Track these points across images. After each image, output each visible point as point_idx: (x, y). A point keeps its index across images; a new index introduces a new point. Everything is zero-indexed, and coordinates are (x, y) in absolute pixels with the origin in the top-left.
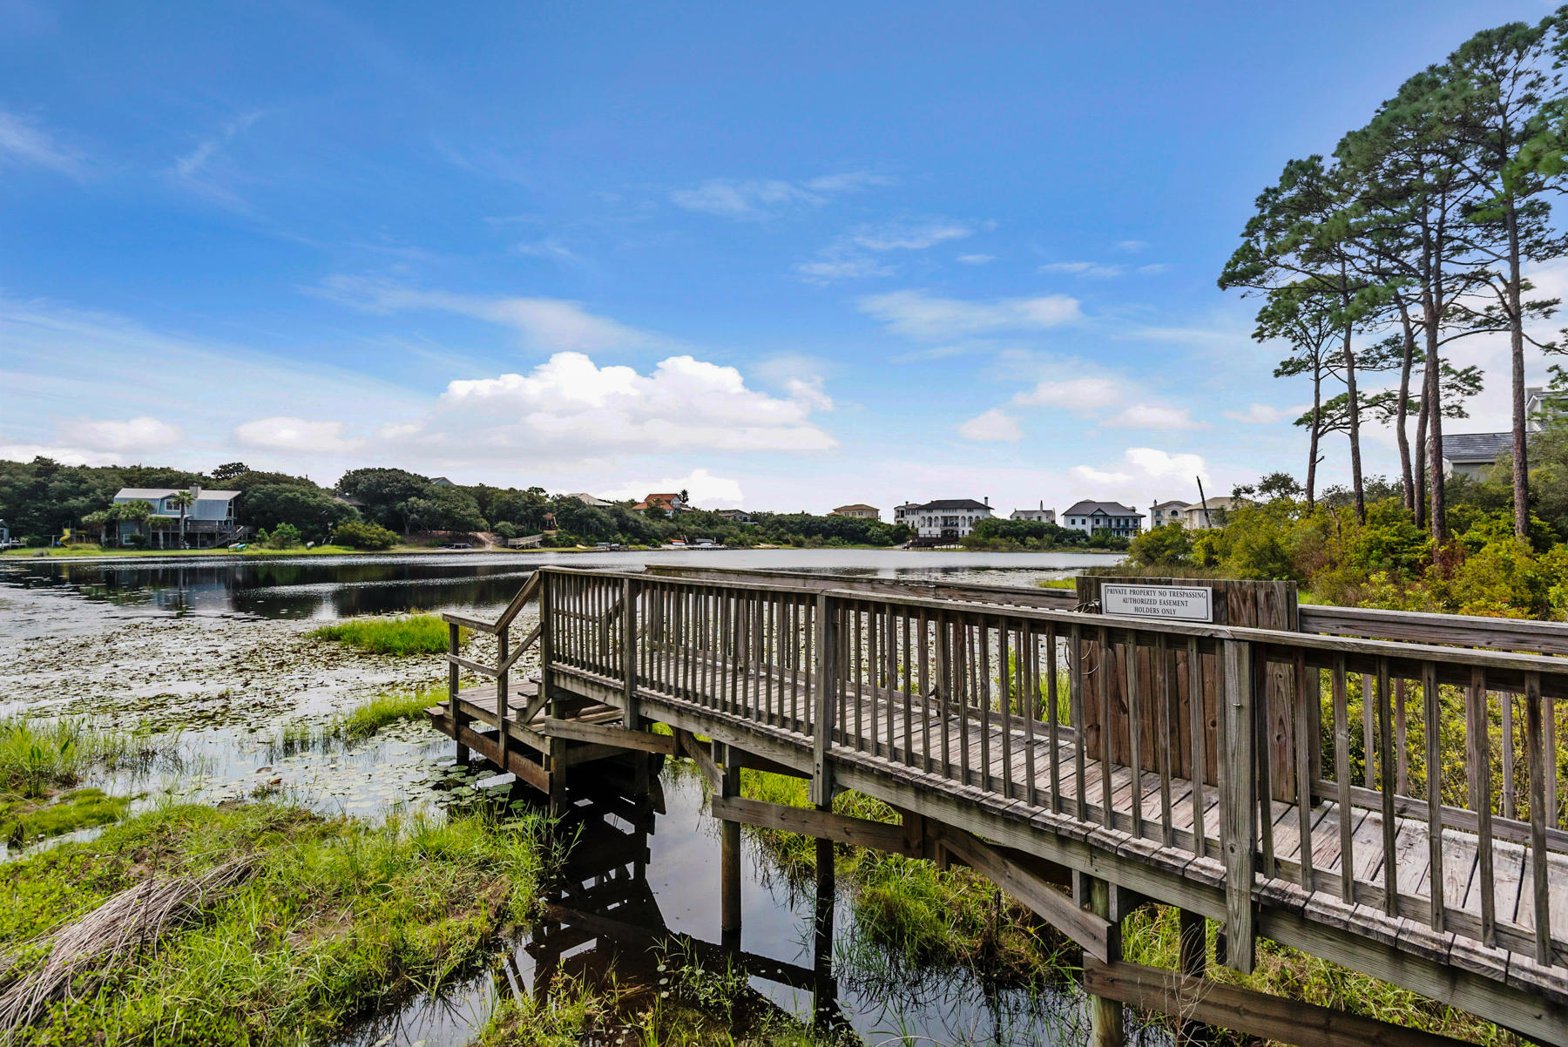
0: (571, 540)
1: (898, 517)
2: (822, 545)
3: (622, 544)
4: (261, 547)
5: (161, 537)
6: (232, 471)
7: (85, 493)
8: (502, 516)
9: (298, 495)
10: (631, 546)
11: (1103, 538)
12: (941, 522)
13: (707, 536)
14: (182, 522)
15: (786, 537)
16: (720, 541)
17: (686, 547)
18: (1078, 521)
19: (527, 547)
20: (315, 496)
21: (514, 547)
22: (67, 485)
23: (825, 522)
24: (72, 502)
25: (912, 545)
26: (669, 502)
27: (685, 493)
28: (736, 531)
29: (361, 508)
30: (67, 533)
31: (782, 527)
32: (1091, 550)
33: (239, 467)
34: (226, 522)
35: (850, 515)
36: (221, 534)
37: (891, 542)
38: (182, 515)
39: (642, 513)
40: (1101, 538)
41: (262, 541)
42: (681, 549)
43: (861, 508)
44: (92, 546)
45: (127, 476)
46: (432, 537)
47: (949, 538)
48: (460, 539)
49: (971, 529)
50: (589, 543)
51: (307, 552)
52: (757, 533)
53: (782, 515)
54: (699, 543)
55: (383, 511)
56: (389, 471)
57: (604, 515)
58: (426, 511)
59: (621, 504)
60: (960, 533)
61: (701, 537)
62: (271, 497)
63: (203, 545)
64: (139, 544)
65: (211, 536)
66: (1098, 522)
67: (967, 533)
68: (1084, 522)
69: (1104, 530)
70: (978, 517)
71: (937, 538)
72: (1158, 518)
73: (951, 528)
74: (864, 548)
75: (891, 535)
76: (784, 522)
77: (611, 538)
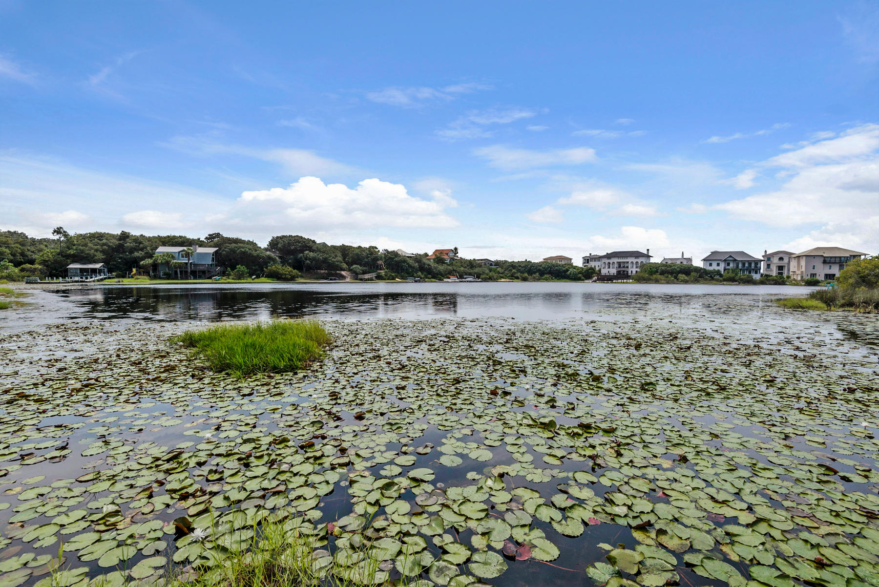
0: (393, 276)
1: (585, 263)
2: (539, 280)
3: (421, 278)
4: (228, 278)
5: (179, 273)
6: (214, 238)
7: (142, 250)
8: (354, 262)
9: (247, 250)
10: (426, 280)
11: (734, 275)
12: (616, 265)
13: (470, 274)
14: (189, 265)
15: (516, 275)
16: (478, 277)
17: (458, 280)
18: (714, 264)
19: (368, 279)
20: (256, 251)
21: (361, 280)
22: (133, 245)
23: (541, 266)
24: (136, 254)
25: (598, 279)
26: (447, 254)
27: (456, 249)
28: (487, 271)
29: (280, 257)
30: (134, 270)
31: (514, 269)
32: (725, 283)
33: (218, 235)
34: (211, 265)
35: (554, 262)
36: (209, 271)
37: (583, 278)
38: (189, 260)
39: (432, 260)
40: (731, 275)
41: (229, 275)
42: (455, 282)
43: (561, 258)
44: (145, 277)
45: (163, 240)
46: (317, 273)
47: (622, 275)
48: (332, 275)
49: (638, 270)
50: (402, 278)
51: (252, 281)
52: (499, 273)
53: (513, 262)
54: (466, 278)
55: (291, 259)
56: (295, 236)
57: (411, 262)
58: (314, 259)
59: (420, 255)
60: (630, 272)
61: (466, 275)
62: (233, 251)
63: (200, 278)
64: (168, 276)
65: (204, 272)
66: (729, 264)
67: (634, 272)
68: (718, 265)
69: (733, 271)
70: (642, 262)
71: (614, 276)
72: (769, 262)
73: (623, 269)
74: (565, 282)
75: (582, 274)
76: (515, 266)
77: (415, 275)
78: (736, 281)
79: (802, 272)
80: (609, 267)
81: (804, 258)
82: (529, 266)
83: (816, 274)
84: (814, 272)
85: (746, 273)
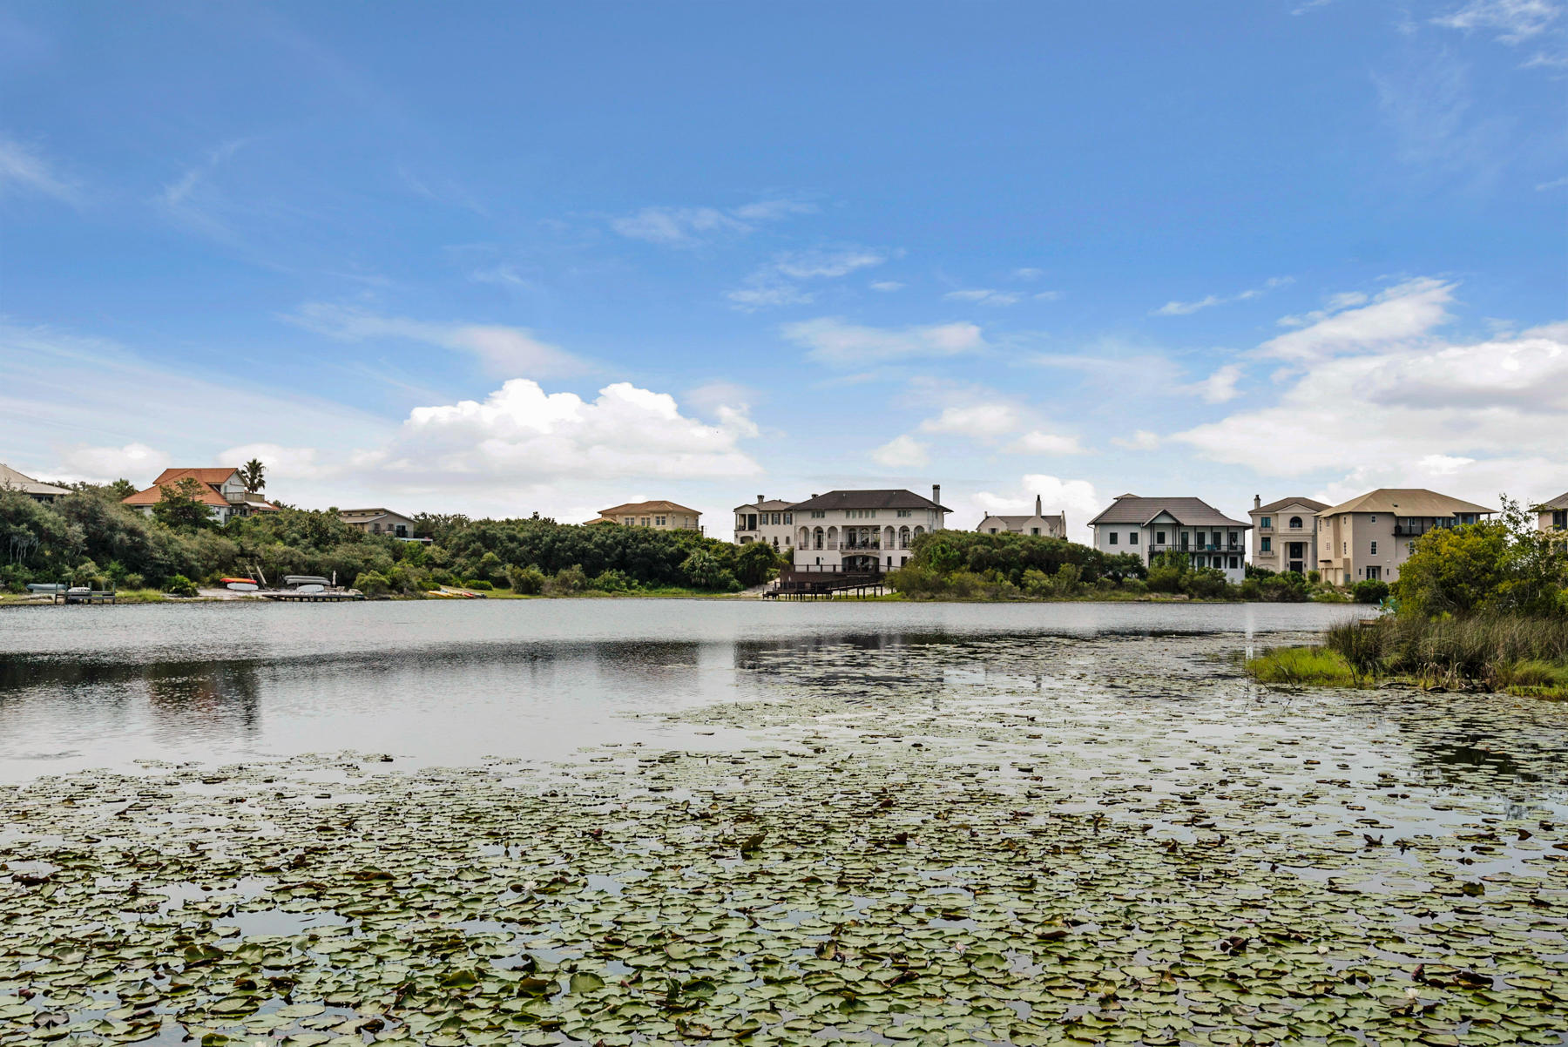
1: (740, 528)
2: (582, 589)
3: (96, 586)
10: (120, 593)
11: (1174, 571)
12: (841, 538)
13: (313, 570)
15: (498, 572)
16: (346, 577)
17: (260, 594)
18: (1124, 535)
23: (589, 538)
25: (785, 587)
26: (216, 487)
28: (384, 558)
31: (489, 548)
32: (1152, 596)
35: (638, 522)
37: (735, 582)
39: (148, 513)
40: (1168, 571)
42: (248, 600)
43: (663, 509)
47: (860, 573)
49: (908, 554)
50: (8, 584)
52: (431, 563)
53: (488, 522)
54: (294, 586)
57: (49, 517)
59: (94, 490)
60: (883, 562)
61: (296, 571)
66: (1161, 538)
67: (897, 563)
68: (1134, 539)
69: (1174, 557)
70: (919, 528)
71: (834, 574)
72: (1266, 531)
73: (864, 552)
74: (676, 596)
75: (732, 567)
76: (494, 538)
77: (69, 573)
78: (1182, 591)
79: (1346, 561)
80: (819, 546)
81: (1350, 519)
82: (547, 539)
83: (1379, 568)
84: (1374, 561)
85: (1209, 565)
